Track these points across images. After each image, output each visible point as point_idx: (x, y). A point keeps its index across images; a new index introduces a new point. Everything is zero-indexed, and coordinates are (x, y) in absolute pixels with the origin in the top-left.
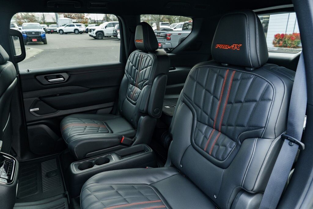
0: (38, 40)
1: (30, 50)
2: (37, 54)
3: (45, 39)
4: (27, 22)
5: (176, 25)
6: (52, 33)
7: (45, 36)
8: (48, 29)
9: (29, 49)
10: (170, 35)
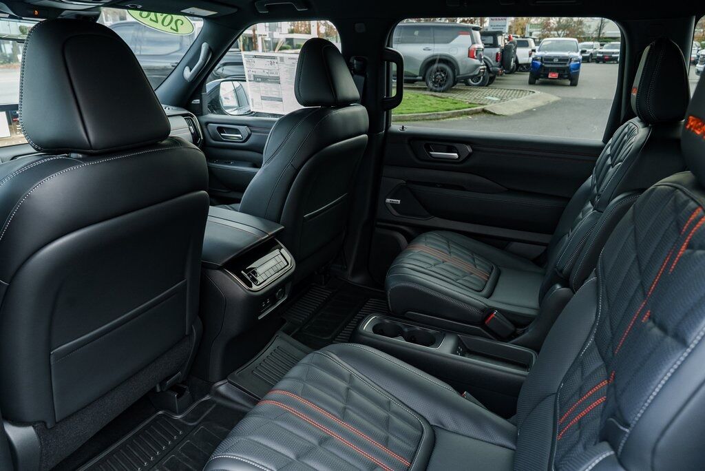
0: (560, 77)
1: (534, 94)
2: (543, 104)
3: (577, 74)
4: (562, 35)
6: (604, 62)
7: (578, 67)
8: (600, 53)
9: (534, 92)
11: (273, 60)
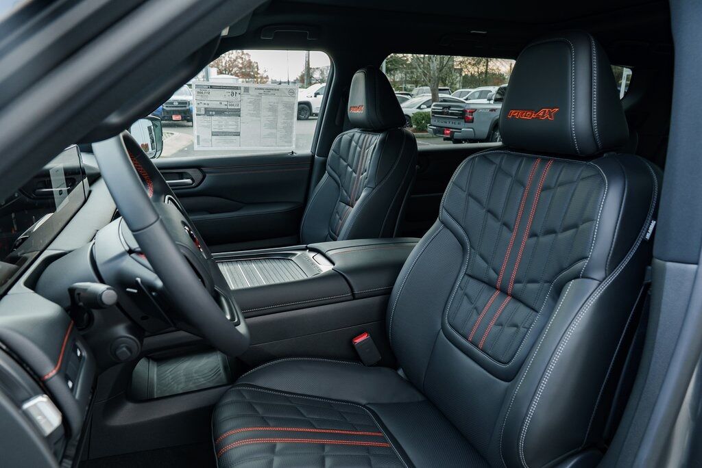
0: (184, 118)
5: (469, 92)
10: (472, 112)
11: (234, 91)
